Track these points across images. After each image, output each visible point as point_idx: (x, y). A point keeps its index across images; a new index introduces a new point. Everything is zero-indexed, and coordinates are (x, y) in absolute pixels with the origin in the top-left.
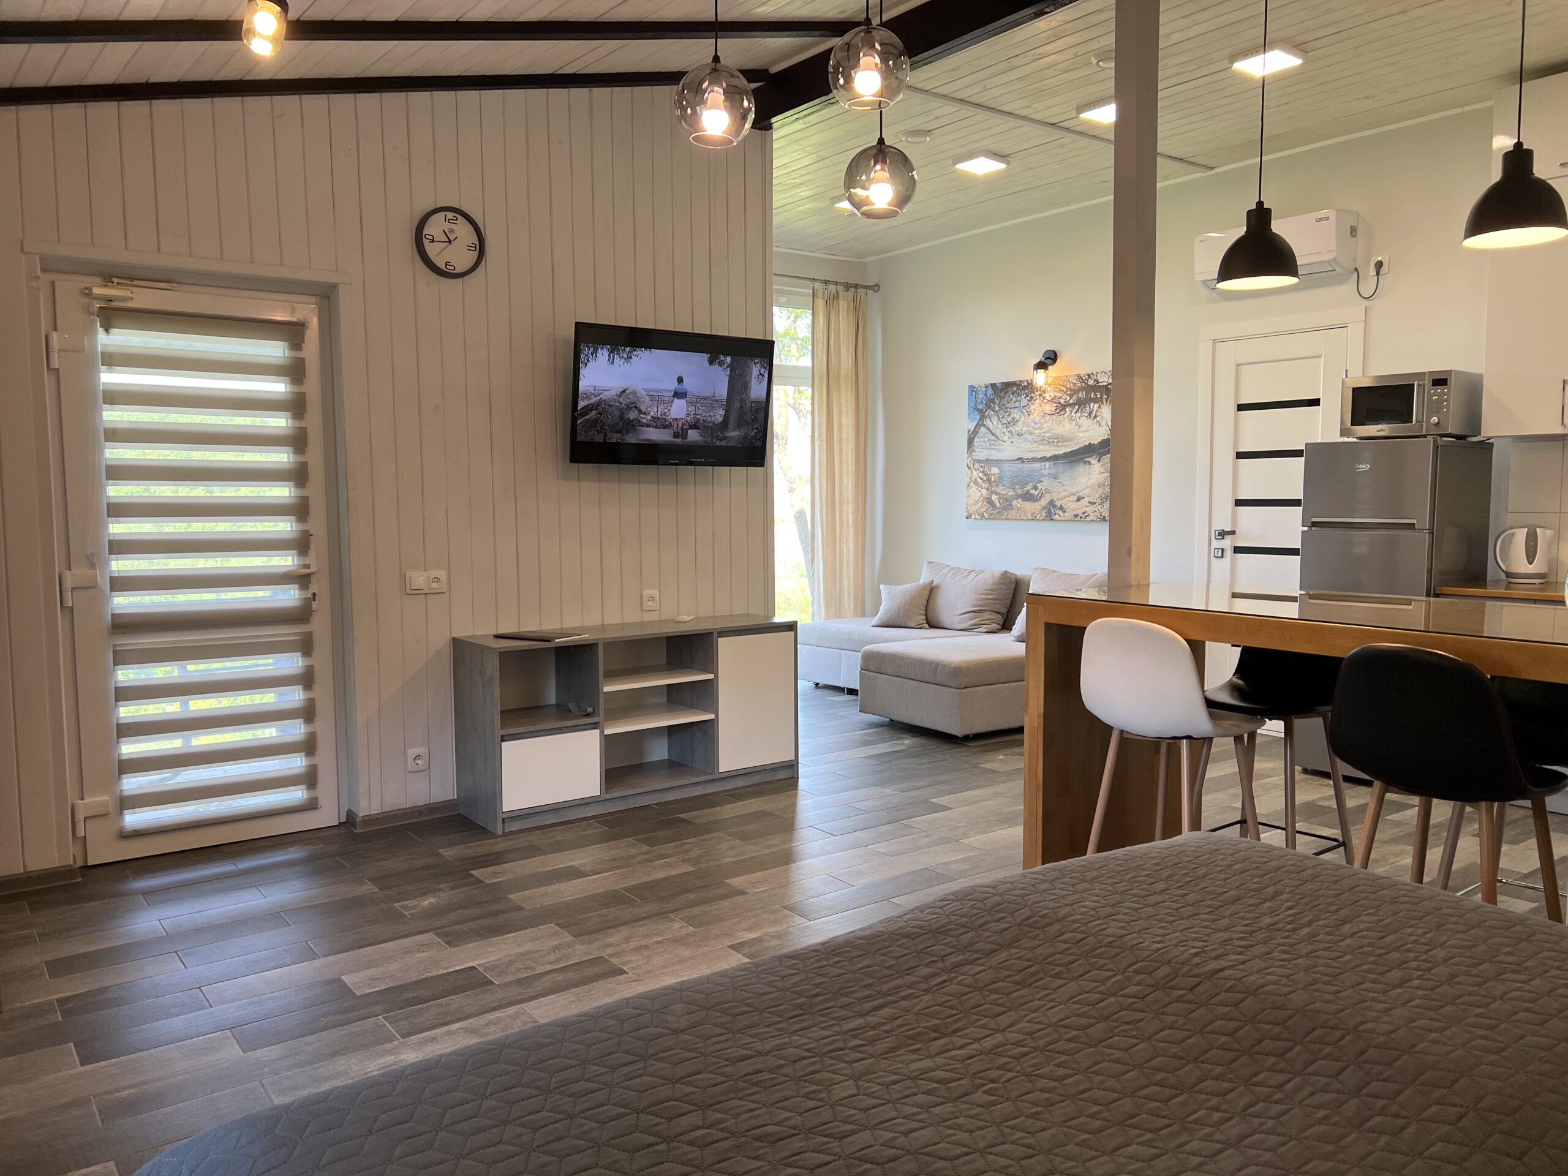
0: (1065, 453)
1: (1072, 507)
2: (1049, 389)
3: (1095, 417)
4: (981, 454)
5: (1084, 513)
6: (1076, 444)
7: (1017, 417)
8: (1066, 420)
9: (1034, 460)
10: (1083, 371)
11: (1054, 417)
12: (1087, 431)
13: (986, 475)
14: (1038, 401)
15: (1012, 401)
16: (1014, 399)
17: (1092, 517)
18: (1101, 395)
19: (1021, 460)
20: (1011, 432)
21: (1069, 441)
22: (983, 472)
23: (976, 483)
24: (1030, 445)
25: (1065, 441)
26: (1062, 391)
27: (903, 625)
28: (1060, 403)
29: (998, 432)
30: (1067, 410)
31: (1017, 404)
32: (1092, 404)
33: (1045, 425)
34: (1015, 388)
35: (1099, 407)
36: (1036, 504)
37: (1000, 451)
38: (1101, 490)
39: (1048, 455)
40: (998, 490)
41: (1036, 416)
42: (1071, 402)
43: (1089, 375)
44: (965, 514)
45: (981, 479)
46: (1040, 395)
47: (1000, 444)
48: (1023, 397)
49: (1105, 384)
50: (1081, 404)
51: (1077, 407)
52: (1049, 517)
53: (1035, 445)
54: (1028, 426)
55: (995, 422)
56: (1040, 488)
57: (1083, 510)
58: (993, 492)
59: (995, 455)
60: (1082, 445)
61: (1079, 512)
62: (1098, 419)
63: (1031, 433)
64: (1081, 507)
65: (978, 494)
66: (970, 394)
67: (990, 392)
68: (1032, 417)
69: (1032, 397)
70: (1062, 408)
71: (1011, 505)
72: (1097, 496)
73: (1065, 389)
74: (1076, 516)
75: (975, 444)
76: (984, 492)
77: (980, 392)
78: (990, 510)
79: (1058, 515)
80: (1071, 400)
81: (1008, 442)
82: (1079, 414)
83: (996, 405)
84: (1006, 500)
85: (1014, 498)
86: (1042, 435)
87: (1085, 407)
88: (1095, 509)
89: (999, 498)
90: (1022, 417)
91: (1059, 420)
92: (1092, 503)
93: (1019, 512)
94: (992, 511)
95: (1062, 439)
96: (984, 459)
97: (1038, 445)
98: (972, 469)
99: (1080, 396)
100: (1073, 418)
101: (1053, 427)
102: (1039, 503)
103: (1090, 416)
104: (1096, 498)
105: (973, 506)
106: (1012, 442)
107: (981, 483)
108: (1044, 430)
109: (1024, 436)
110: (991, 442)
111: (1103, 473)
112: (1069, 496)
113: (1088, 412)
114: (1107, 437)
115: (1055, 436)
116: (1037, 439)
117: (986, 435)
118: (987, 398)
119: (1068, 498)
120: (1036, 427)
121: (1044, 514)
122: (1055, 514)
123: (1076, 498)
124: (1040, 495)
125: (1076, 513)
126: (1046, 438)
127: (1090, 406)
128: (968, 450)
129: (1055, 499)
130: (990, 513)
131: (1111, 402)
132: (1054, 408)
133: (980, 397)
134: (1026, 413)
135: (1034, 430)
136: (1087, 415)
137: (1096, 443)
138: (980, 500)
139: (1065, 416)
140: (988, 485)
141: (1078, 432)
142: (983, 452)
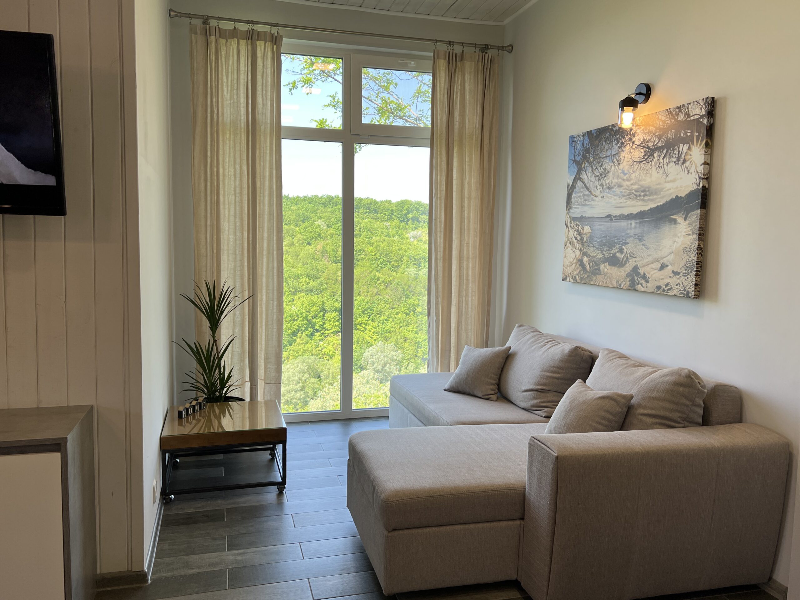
0: (651, 209)
1: (655, 275)
2: (638, 131)
3: (684, 161)
4: (577, 211)
5: (667, 285)
6: (663, 197)
7: (608, 167)
8: (654, 168)
9: (621, 217)
10: (675, 103)
11: (643, 165)
12: (674, 181)
13: (580, 234)
14: (628, 147)
15: (605, 150)
16: (607, 147)
17: (675, 292)
18: (692, 133)
19: (610, 217)
20: (602, 185)
21: (656, 193)
22: (578, 231)
23: (571, 243)
24: (618, 200)
25: (651, 194)
26: (653, 132)
28: (648, 148)
29: (591, 186)
30: (655, 155)
31: (609, 153)
32: (681, 146)
33: (633, 176)
34: (608, 134)
35: (689, 148)
36: (621, 269)
37: (592, 207)
38: (685, 257)
39: (635, 210)
40: (589, 252)
41: (625, 165)
42: (660, 145)
43: (679, 108)
44: (561, 276)
45: (576, 238)
46: (630, 139)
47: (593, 200)
48: (614, 143)
49: (696, 117)
50: (670, 146)
51: (665, 151)
52: (633, 288)
53: (623, 200)
54: (618, 177)
55: (589, 175)
56: (625, 250)
57: (667, 281)
58: (585, 254)
59: (589, 212)
60: (668, 199)
61: (662, 283)
62: (687, 164)
63: (620, 186)
64: (664, 278)
65: (573, 254)
66: (571, 145)
67: (587, 141)
68: (621, 166)
69: (622, 143)
70: (650, 153)
71: (599, 269)
72: (682, 263)
73: (655, 129)
74: (659, 288)
75: (573, 200)
76: (578, 253)
77: (578, 142)
78: (582, 273)
79: (641, 284)
80: (660, 142)
81: (600, 197)
82: (668, 159)
83: (591, 155)
84: (595, 263)
85: (602, 262)
86: (630, 188)
87: (673, 150)
88: (679, 281)
89: (589, 260)
90: (613, 168)
91: (647, 168)
92: (676, 273)
93: (606, 277)
94: (583, 274)
95: (649, 191)
96: (579, 216)
97: (626, 199)
98: (569, 227)
99: (669, 136)
100: (661, 164)
101: (641, 178)
102: (624, 268)
103: (678, 163)
104: (681, 266)
105: (568, 268)
106: (603, 197)
107: (575, 243)
108: (632, 182)
109: (614, 190)
110: (586, 198)
111: (689, 234)
112: (652, 263)
113: (677, 156)
114: (695, 187)
115: (642, 189)
116: (625, 192)
117: (582, 190)
118: (584, 148)
119: (652, 265)
120: (625, 178)
121: (628, 283)
122: (638, 284)
123: (659, 266)
124: (625, 259)
125: (658, 284)
126: (633, 191)
127: (679, 148)
128: (567, 207)
129: (639, 266)
130: (582, 276)
131: (702, 140)
132: (643, 154)
133: (578, 148)
134: (616, 162)
135: (622, 182)
136: (675, 160)
137: (683, 195)
138: (574, 261)
139: (653, 163)
140: (581, 246)
141: (665, 182)
142: (578, 208)
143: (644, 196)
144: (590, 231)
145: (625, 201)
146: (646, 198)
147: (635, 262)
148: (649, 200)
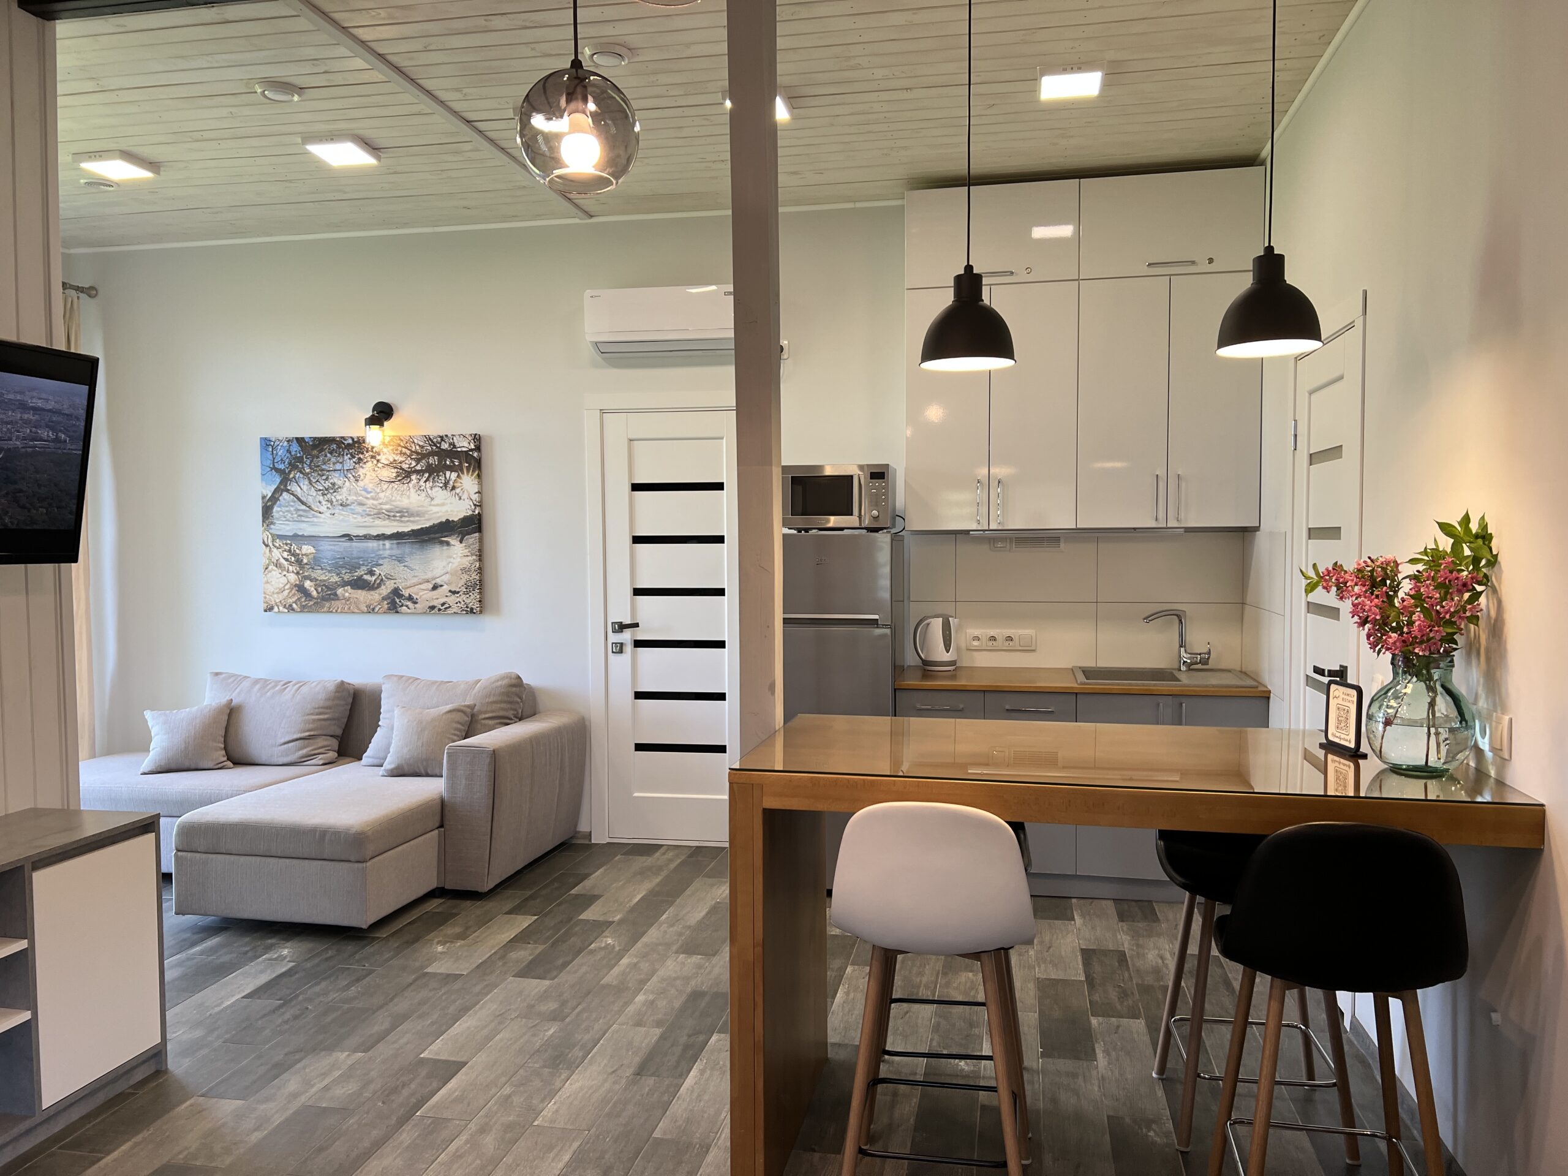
0: (413, 531)
1: (425, 596)
2: (385, 450)
3: (454, 488)
4: (283, 526)
5: (443, 605)
6: (428, 520)
7: (339, 483)
8: (412, 490)
9: (367, 537)
10: (434, 431)
11: (395, 485)
12: (443, 505)
13: (294, 555)
14: (369, 464)
15: (332, 462)
16: (333, 460)
17: (455, 609)
18: (461, 463)
19: (348, 537)
20: (331, 502)
21: (418, 515)
22: (290, 551)
23: (278, 565)
24: (359, 519)
25: (412, 515)
26: (405, 454)
27: (193, 766)
28: (402, 469)
29: (310, 500)
30: (414, 477)
31: (338, 466)
32: (448, 473)
33: (382, 495)
34: (334, 446)
35: (458, 476)
36: (372, 593)
37: (314, 524)
38: (465, 577)
39: (389, 532)
40: (313, 575)
41: (367, 483)
42: (419, 468)
43: (442, 437)
44: (263, 606)
45: (286, 560)
46: (373, 457)
47: (314, 516)
48: (346, 458)
49: (464, 449)
50: (432, 471)
51: (427, 475)
52: (393, 609)
53: (368, 519)
54: (357, 494)
55: (305, 488)
56: (378, 572)
57: (442, 600)
58: (306, 578)
59: (307, 529)
60: (436, 522)
61: (437, 603)
62: (458, 491)
63: (361, 504)
64: (438, 598)
65: (281, 581)
66: (264, 449)
67: (295, 448)
68: (361, 483)
69: (360, 459)
70: (405, 475)
71: (336, 594)
72: (463, 582)
73: (408, 452)
74: (432, 608)
75: (275, 514)
76: (293, 578)
77: (279, 447)
78: (303, 600)
79: (407, 606)
80: (419, 465)
81: (328, 514)
82: (431, 483)
83: (305, 465)
84: (326, 586)
85: (339, 586)
86: (379, 507)
87: (438, 476)
88: (458, 600)
89: (315, 585)
90: (347, 483)
91: (402, 489)
92: (454, 593)
93: (348, 603)
94: (305, 601)
95: (407, 512)
96: (291, 534)
97: (373, 519)
98: (272, 547)
99: (431, 462)
100: (422, 488)
101: (394, 498)
102: (377, 591)
103: (446, 487)
104: (460, 586)
105: (275, 596)
106: (333, 514)
107: (286, 566)
108: (380, 501)
109: (352, 507)
110: (301, 513)
111: (467, 556)
112: (420, 584)
113: (443, 482)
114: (470, 513)
115: (397, 510)
116: (370, 511)
117: (292, 504)
118: (292, 455)
119: (420, 586)
120: (369, 496)
121: (386, 606)
122: (402, 606)
123: (431, 586)
124: (378, 581)
125: (431, 604)
126: (384, 511)
127: (445, 474)
128: (263, 521)
129: (400, 587)
130: (303, 604)
131: (474, 471)
132: (395, 475)
133: (280, 454)
134: (352, 478)
135: (365, 500)
136: (441, 485)
137: (456, 519)
138: (287, 587)
139: (411, 485)
140: (298, 569)
141: (430, 505)
142: (288, 524)
143: (401, 517)
144: (314, 551)
145: (372, 520)
146: (403, 519)
147: (395, 583)
148: (408, 521)
